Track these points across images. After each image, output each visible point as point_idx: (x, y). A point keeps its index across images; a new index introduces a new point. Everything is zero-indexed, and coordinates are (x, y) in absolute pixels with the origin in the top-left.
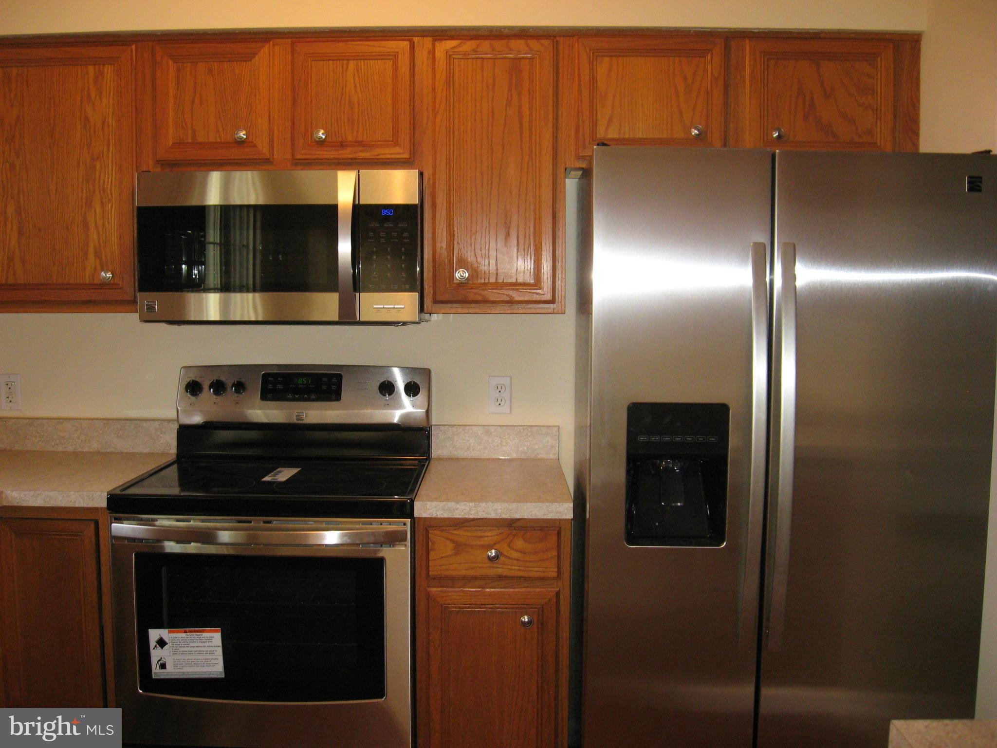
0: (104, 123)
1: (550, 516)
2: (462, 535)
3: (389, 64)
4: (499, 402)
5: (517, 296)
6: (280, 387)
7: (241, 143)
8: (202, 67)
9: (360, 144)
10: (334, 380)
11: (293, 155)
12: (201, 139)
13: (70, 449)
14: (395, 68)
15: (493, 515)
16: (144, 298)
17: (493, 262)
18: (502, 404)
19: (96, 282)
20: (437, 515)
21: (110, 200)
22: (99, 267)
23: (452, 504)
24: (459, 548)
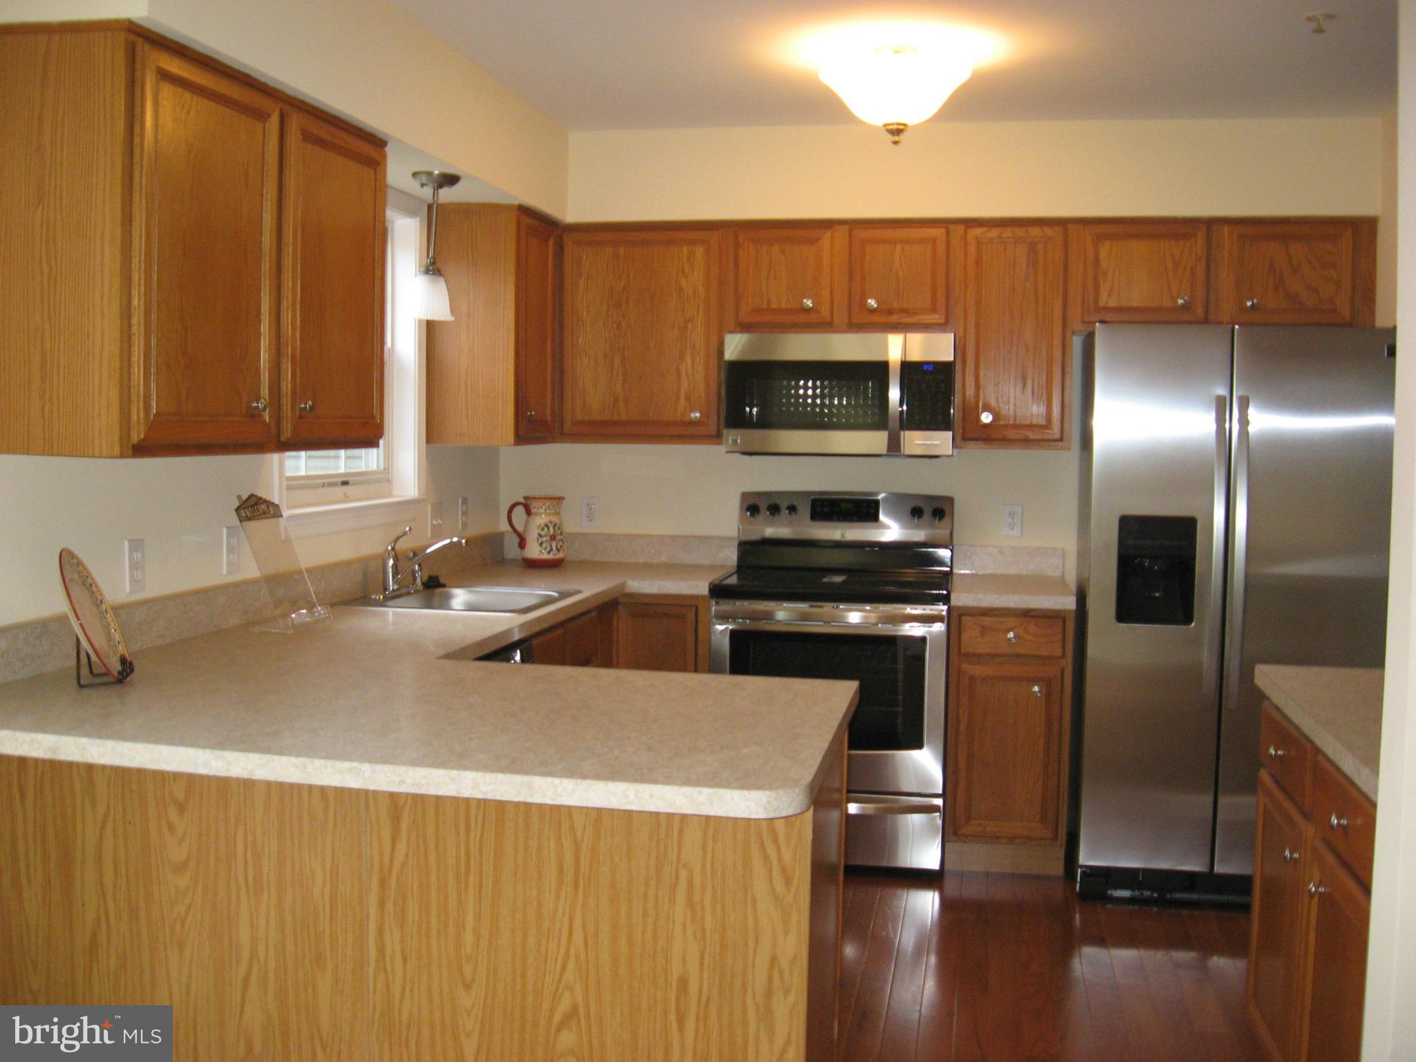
0: (694, 294)
1: (1058, 607)
2: (987, 621)
3: (929, 248)
4: (1012, 526)
5: (1031, 435)
6: (826, 510)
7: (807, 310)
8: (776, 249)
9: (904, 311)
10: (873, 505)
11: (850, 319)
12: (774, 306)
13: (642, 560)
14: (934, 252)
15: (1012, 605)
16: (731, 435)
17: (1012, 407)
18: (1015, 529)
19: (686, 419)
20: (969, 604)
21: (699, 354)
22: (688, 409)
23: (980, 596)
24: (984, 630)
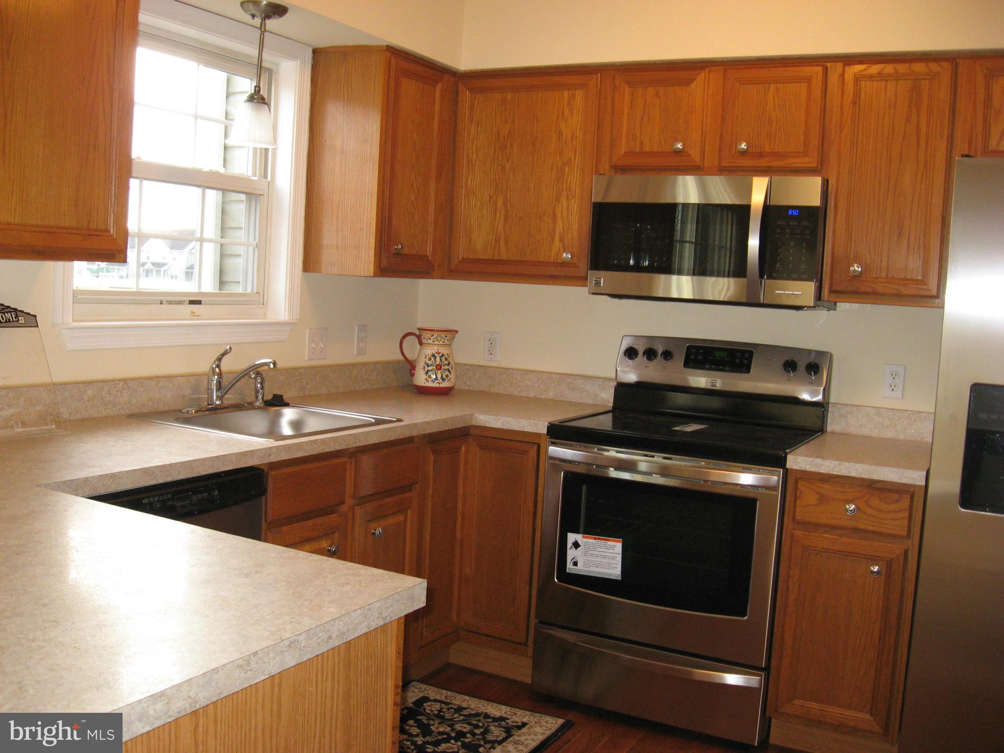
0: (573, 136)
1: (905, 481)
2: (826, 489)
3: (804, 86)
4: (893, 387)
5: (903, 291)
6: (700, 357)
7: (678, 152)
8: (651, 91)
9: (775, 154)
10: (747, 355)
11: (719, 163)
12: (647, 149)
13: (532, 395)
14: (809, 91)
15: (853, 474)
16: (593, 275)
17: (885, 259)
18: (895, 390)
19: (559, 261)
20: (805, 468)
21: (574, 197)
22: (561, 249)
23: (819, 461)
24: (823, 499)
